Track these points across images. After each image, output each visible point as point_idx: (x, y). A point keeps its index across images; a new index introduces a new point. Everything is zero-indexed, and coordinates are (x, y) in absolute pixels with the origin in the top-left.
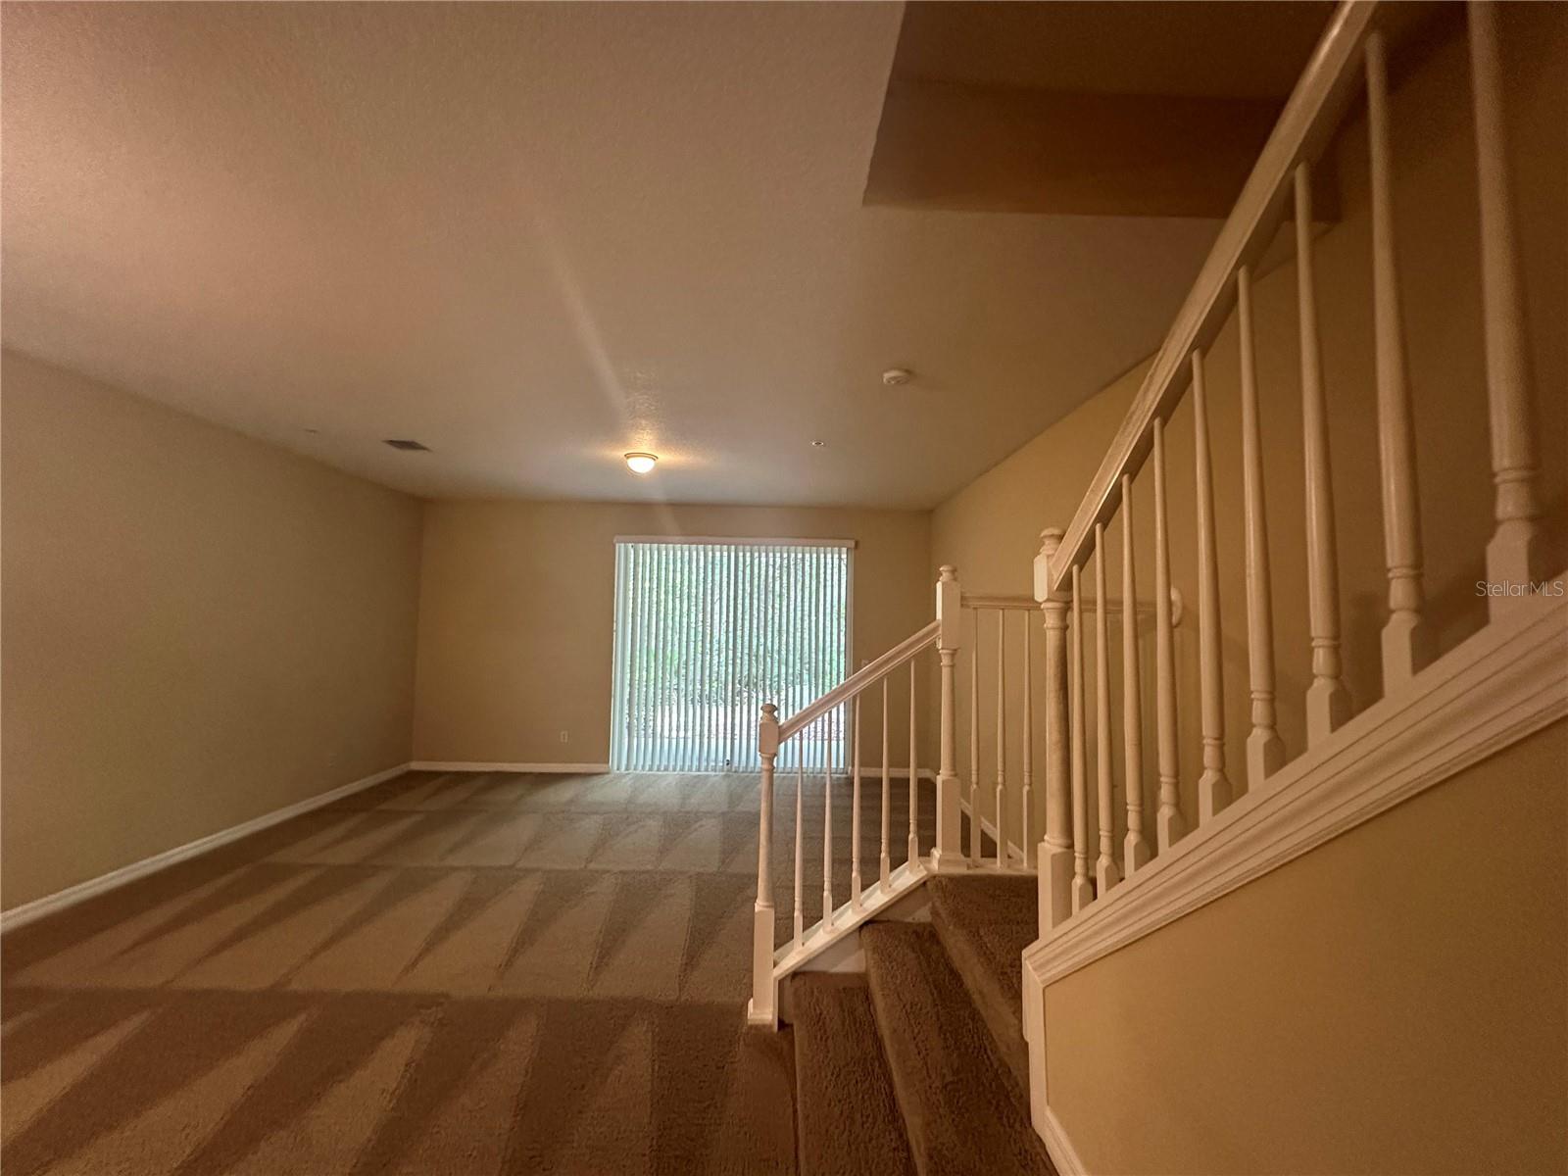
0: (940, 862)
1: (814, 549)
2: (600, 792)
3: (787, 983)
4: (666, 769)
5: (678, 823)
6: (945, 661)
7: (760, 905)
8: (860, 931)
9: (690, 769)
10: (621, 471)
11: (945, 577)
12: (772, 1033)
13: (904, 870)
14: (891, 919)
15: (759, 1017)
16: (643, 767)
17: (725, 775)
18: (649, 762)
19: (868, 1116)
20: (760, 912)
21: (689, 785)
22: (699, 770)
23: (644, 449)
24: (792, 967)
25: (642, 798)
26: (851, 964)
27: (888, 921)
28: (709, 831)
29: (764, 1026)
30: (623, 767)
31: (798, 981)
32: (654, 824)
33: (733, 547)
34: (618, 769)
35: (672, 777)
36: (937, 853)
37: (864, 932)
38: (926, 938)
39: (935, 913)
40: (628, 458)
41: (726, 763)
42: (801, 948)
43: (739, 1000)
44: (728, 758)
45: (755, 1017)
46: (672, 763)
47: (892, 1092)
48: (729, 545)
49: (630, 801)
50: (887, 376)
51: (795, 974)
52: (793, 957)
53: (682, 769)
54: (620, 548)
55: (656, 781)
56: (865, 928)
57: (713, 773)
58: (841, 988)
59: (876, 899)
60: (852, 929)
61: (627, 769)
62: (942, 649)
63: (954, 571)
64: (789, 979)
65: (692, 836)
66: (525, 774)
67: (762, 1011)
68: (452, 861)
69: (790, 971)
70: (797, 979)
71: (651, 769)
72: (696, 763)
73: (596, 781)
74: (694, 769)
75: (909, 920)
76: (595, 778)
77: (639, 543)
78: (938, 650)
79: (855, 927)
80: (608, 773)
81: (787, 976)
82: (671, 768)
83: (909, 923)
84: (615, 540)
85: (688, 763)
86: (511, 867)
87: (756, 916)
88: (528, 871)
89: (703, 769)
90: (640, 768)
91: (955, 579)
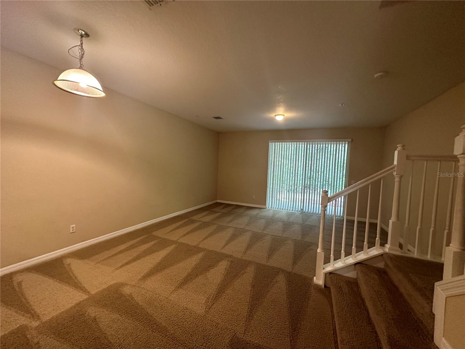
0: (389, 249)
1: (335, 142)
2: (264, 213)
3: (328, 275)
4: (282, 209)
5: (287, 225)
6: (397, 179)
7: (319, 250)
8: (355, 266)
9: (290, 210)
10: (272, 120)
11: (399, 148)
12: (322, 288)
13: (373, 249)
14: (367, 264)
15: (317, 282)
16: (276, 207)
17: (301, 213)
18: (277, 207)
19: (360, 320)
20: (319, 252)
21: (290, 215)
22: (292, 211)
23: (281, 113)
24: (330, 270)
25: (276, 216)
26: (352, 274)
27: (366, 264)
28: (297, 228)
29: (320, 285)
30: (270, 208)
31: (331, 275)
32: (280, 224)
33: (306, 143)
34: (269, 208)
35: (284, 212)
36: (388, 246)
37: (356, 266)
38: (382, 273)
39: (386, 265)
40: (275, 116)
41: (301, 209)
42: (332, 266)
43: (311, 276)
44: (302, 208)
45: (316, 282)
46: (284, 208)
47: (369, 315)
48: (305, 142)
49: (273, 217)
50: (376, 76)
51: (330, 273)
52: (329, 268)
53: (287, 210)
54: (270, 144)
55: (280, 212)
56: (357, 264)
57: (297, 212)
58: (347, 280)
59: (362, 256)
60: (353, 264)
61: (271, 208)
62: (396, 175)
63: (403, 146)
64: (328, 274)
65: (292, 229)
66: (244, 206)
67: (319, 280)
68: (230, 225)
69: (329, 272)
70: (331, 274)
71: (278, 209)
72: (291, 209)
73: (262, 210)
74: (291, 210)
75: (375, 266)
76: (262, 209)
77: (276, 142)
78: (394, 175)
79: (354, 263)
80: (266, 208)
81: (327, 273)
82: (284, 209)
83: (375, 267)
84: (269, 142)
85: (289, 208)
86: (244, 228)
87: (318, 254)
88: (247, 231)
89: (294, 210)
90: (275, 208)
91: (404, 149)
